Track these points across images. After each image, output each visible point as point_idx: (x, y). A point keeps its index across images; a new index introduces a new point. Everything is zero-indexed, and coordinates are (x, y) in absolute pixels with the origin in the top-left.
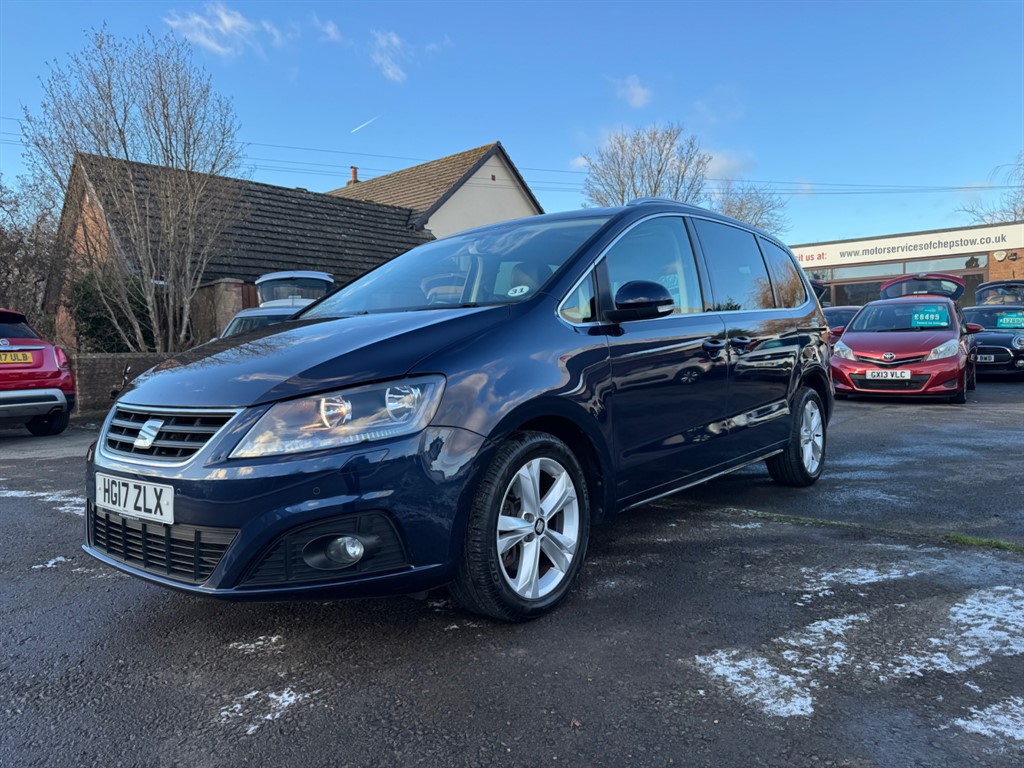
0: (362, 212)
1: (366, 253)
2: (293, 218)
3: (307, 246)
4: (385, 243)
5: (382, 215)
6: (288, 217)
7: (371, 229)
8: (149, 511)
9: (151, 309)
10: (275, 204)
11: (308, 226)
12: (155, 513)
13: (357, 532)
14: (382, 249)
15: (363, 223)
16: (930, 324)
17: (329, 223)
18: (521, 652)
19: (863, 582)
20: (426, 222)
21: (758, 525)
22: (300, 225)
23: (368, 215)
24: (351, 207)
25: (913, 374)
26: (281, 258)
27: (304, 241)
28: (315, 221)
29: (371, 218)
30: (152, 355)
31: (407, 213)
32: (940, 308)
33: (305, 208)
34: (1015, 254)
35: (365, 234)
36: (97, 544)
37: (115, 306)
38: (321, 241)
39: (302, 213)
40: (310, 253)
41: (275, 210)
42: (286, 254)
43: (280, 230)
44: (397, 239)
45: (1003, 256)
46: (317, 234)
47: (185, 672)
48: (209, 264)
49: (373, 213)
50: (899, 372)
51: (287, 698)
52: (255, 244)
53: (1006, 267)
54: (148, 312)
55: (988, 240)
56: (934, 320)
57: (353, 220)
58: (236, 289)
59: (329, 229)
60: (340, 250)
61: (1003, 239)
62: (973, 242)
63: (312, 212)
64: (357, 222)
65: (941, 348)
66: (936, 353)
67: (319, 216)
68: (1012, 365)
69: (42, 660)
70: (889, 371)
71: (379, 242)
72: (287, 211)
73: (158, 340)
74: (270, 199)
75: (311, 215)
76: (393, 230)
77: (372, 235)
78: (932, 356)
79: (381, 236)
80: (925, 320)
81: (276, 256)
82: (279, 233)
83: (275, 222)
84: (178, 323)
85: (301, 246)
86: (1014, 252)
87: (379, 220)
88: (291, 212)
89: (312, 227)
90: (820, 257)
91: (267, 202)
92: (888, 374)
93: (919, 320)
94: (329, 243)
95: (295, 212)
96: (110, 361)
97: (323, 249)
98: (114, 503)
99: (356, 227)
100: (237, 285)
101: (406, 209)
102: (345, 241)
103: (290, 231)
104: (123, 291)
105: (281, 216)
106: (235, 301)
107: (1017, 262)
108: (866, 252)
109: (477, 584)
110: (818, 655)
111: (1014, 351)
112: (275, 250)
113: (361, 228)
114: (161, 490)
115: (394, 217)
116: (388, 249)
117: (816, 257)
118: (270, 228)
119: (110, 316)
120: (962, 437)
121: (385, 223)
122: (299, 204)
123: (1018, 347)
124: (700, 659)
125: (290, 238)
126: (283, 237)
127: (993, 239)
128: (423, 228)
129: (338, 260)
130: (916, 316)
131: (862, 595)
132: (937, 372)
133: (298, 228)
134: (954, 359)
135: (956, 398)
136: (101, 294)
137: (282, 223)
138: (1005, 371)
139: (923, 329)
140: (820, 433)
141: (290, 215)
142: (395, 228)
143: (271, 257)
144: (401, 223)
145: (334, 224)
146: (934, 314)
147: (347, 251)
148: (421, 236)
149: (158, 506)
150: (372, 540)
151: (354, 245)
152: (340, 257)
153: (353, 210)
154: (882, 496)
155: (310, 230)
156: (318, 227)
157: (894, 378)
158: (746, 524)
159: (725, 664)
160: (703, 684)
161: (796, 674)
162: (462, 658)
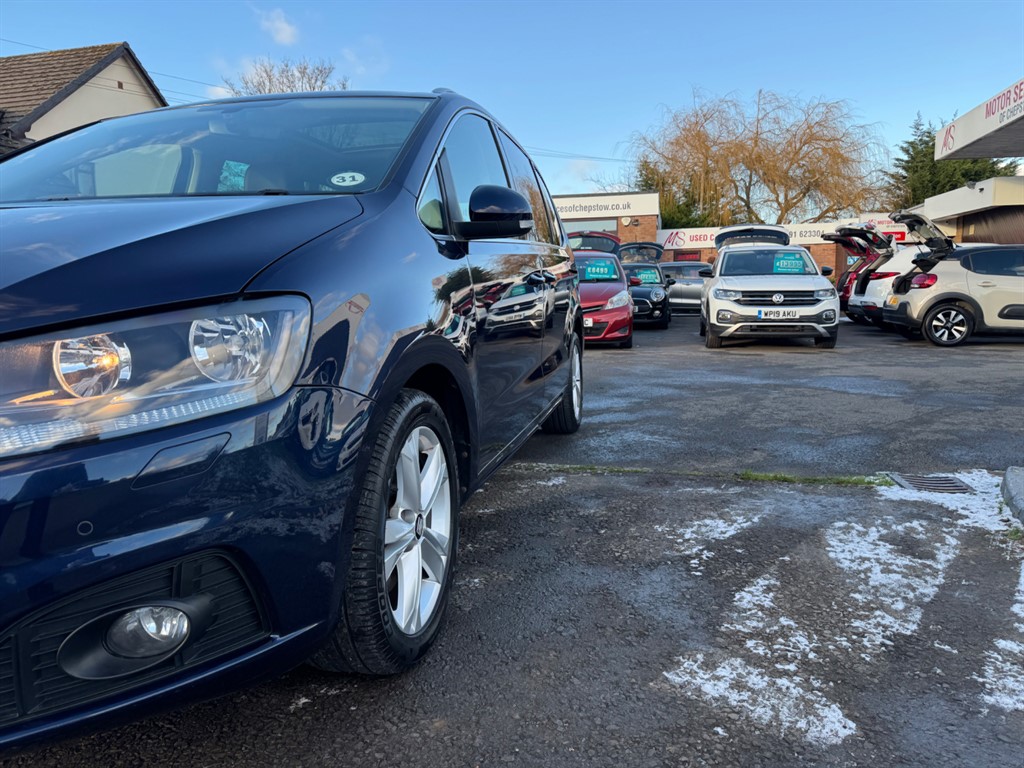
16: (600, 276)
19: (727, 535)
20: (28, 129)
21: (560, 480)
25: (595, 322)
32: (608, 263)
34: (637, 221)
45: (629, 222)
53: (631, 231)
55: (618, 207)
56: (604, 274)
61: (628, 206)
62: (606, 208)
65: (615, 299)
66: (612, 303)
68: (650, 316)
78: (609, 306)
80: (597, 273)
86: (636, 218)
93: (592, 273)
107: (638, 228)
110: (781, 640)
111: (653, 303)
120: (658, 377)
123: (655, 300)
124: (673, 677)
127: (621, 206)
128: (24, 137)
130: (589, 269)
131: (740, 551)
132: (614, 320)
134: (624, 308)
135: (625, 344)
138: (646, 320)
139: (598, 280)
146: (604, 267)
154: (647, 438)
158: (549, 479)
159: (706, 677)
160: (710, 717)
161: (786, 673)
162: (355, 759)
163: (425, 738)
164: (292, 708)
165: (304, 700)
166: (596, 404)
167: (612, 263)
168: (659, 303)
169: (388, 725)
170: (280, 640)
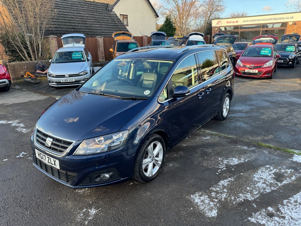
0: (92, 5)
1: (94, 21)
2: (70, 9)
3: (75, 19)
4: (100, 17)
5: (99, 6)
6: (68, 9)
7: (95, 12)
8: (53, 164)
9: (29, 46)
10: (63, 4)
11: (75, 12)
12: (54, 165)
13: (108, 172)
14: (99, 19)
15: (92, 10)
16: (266, 54)
17: (81, 10)
18: (149, 193)
19: (234, 164)
20: (113, 9)
21: (209, 138)
22: (72, 12)
23: (94, 7)
24: (88, 4)
25: (259, 71)
26: (67, 24)
27: (74, 17)
28: (77, 10)
29: (95, 8)
30: (31, 62)
31: (107, 5)
32: (269, 49)
33: (73, 5)
34: (295, 23)
35: (93, 14)
36: (37, 164)
37: (18, 47)
38: (79, 17)
39: (72, 7)
40: (76, 22)
41: (64, 6)
42: (69, 22)
43: (66, 13)
44: (104, 15)
45: (292, 23)
46: (78, 15)
47: (67, 202)
48: (45, 30)
49: (95, 6)
50: (254, 71)
51: (93, 212)
52: (58, 19)
53: (292, 27)
54: (28, 47)
55: (288, 18)
57: (89, 9)
58: (55, 39)
59: (82, 13)
60: (86, 20)
61: (293, 18)
62: (283, 18)
63: (76, 7)
64: (91, 9)
65: (267, 64)
66: (266, 65)
67: (78, 8)
68: (288, 64)
69: (29, 197)
70: (252, 70)
71: (98, 16)
72: (68, 7)
73: (33, 56)
74: (61, 2)
75: (75, 8)
76: (102, 12)
77: (96, 14)
78: (265, 66)
79: (99, 14)
80: (264, 53)
81: (66, 23)
82: (66, 15)
83: (64, 11)
84: (38, 50)
85: (73, 19)
86: (295, 22)
87: (98, 8)
88: (69, 7)
89: (76, 12)
90: (237, 22)
91: (61, 3)
92: (251, 71)
93: (263, 52)
94: (82, 18)
95: (70, 7)
96: (19, 65)
97: (80, 20)
98: (42, 159)
99: (90, 11)
100: (55, 38)
101: (106, 4)
102: (87, 17)
103: (69, 14)
104: (19, 40)
105: (66, 8)
106: (55, 43)
107: (296, 25)
108: (251, 21)
109: (137, 177)
110: (220, 194)
111: (289, 59)
112: (65, 21)
113: (92, 11)
114: (55, 161)
115: (102, 7)
116: (101, 19)
117: (235, 22)
118: (63, 13)
119: (16, 49)
121: (100, 9)
122: (71, 4)
124: (192, 196)
125: (69, 17)
126: (67, 16)
127: (290, 18)
128: (112, 11)
129: (85, 24)
130: (262, 51)
131: (233, 169)
132: (266, 71)
133: (71, 13)
134: (271, 67)
135: (270, 78)
136: (13, 42)
137: (66, 11)
138: (286, 65)
140: (229, 105)
141: (69, 8)
142: (103, 11)
143: (64, 24)
144: (105, 9)
145: (83, 10)
146: (267, 51)
147: (88, 20)
148: (111, 14)
149: (55, 164)
150: (111, 173)
151: (90, 18)
152: (86, 23)
153: (89, 5)
154: (243, 125)
155: (76, 13)
156: (78, 12)
157: (253, 72)
158: (206, 137)
159: (198, 198)
160: (192, 206)
161: (214, 201)
162: (135, 196)
163: (146, 195)
164: (130, 184)
165: (132, 183)
166: (239, 108)
167: (270, 49)
168: (292, 59)
169: (141, 192)
170: (122, 179)
